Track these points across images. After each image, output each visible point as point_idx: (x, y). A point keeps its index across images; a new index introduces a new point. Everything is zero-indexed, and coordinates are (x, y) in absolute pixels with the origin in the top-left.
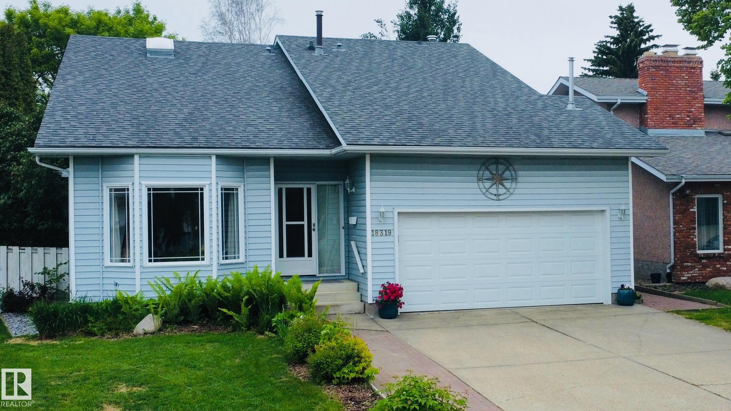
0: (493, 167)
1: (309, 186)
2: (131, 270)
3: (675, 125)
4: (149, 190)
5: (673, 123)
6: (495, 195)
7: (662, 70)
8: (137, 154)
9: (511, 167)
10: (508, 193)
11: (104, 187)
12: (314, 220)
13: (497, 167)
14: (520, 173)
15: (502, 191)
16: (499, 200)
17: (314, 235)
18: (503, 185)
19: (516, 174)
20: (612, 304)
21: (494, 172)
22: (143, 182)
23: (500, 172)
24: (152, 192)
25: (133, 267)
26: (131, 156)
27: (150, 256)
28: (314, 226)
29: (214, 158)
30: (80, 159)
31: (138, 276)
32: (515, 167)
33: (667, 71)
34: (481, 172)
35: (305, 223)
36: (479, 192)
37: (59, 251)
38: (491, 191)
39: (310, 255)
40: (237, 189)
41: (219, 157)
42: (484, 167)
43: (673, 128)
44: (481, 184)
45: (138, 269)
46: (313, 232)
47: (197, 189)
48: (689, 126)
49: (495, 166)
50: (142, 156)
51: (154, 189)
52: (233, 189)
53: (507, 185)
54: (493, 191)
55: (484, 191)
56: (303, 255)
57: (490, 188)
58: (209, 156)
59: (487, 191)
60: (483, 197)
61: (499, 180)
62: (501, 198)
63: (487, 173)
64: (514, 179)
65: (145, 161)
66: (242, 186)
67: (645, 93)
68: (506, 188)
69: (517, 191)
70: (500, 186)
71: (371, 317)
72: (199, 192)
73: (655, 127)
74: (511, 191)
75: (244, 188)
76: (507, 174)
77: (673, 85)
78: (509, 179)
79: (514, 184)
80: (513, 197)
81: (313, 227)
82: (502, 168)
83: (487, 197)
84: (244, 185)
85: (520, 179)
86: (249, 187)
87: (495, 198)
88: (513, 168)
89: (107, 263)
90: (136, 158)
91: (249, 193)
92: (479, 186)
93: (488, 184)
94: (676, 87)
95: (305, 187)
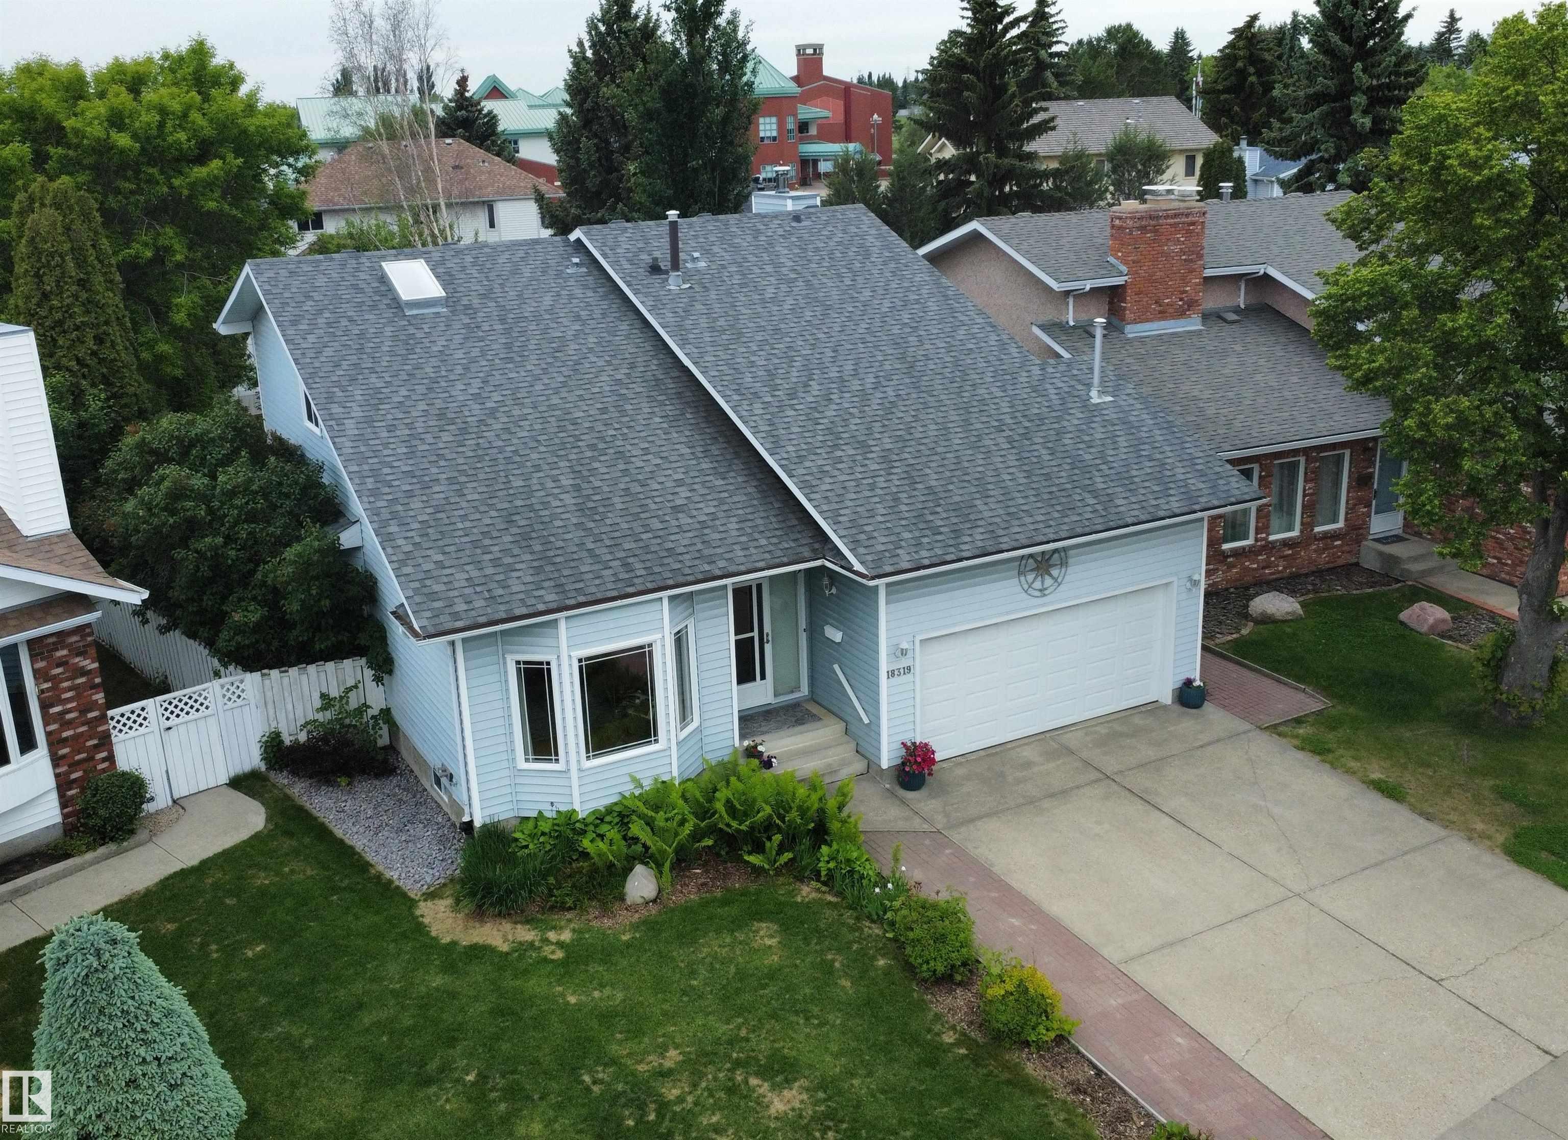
2: (562, 775)
3: (1163, 315)
4: (580, 661)
5: (1160, 312)
6: (1040, 590)
7: (1151, 231)
8: (562, 619)
10: (1056, 584)
11: (509, 661)
12: (767, 628)
14: (1071, 553)
15: (1048, 581)
16: (1044, 596)
17: (768, 648)
18: (1050, 575)
19: (1066, 556)
20: (1172, 703)
21: (1040, 559)
22: (571, 653)
23: (1046, 558)
24: (584, 664)
25: (568, 771)
26: (555, 624)
27: (588, 750)
28: (767, 635)
29: (666, 602)
31: (575, 783)
33: (1156, 231)
34: (1023, 562)
35: (755, 634)
36: (1020, 590)
37: (340, 666)
38: (1034, 585)
39: (763, 677)
40: (687, 628)
43: (1160, 319)
44: (1022, 578)
45: (574, 774)
46: (765, 644)
47: (644, 647)
48: (1181, 314)
50: (568, 620)
51: (587, 659)
52: (682, 630)
53: (1055, 573)
54: (1038, 585)
55: (1026, 587)
56: (754, 679)
57: (1033, 582)
58: (659, 601)
59: (1030, 587)
60: (1024, 595)
61: (1045, 569)
62: (1046, 592)
63: (1031, 562)
64: (1065, 565)
65: (575, 622)
66: (692, 620)
67: (1124, 269)
68: (1053, 578)
69: (1066, 579)
70: (1047, 577)
71: (888, 786)
72: (647, 650)
73: (1135, 322)
74: (1061, 579)
75: (694, 621)
76: (1055, 557)
77: (1163, 253)
78: (1058, 567)
79: (1063, 571)
80: (1061, 588)
81: (765, 637)
83: (1029, 595)
84: (694, 617)
85: (1072, 563)
86: (700, 616)
87: (1039, 594)
89: (521, 765)
90: (562, 625)
91: (701, 626)
92: (1020, 582)
93: (1031, 577)
94: (1167, 255)
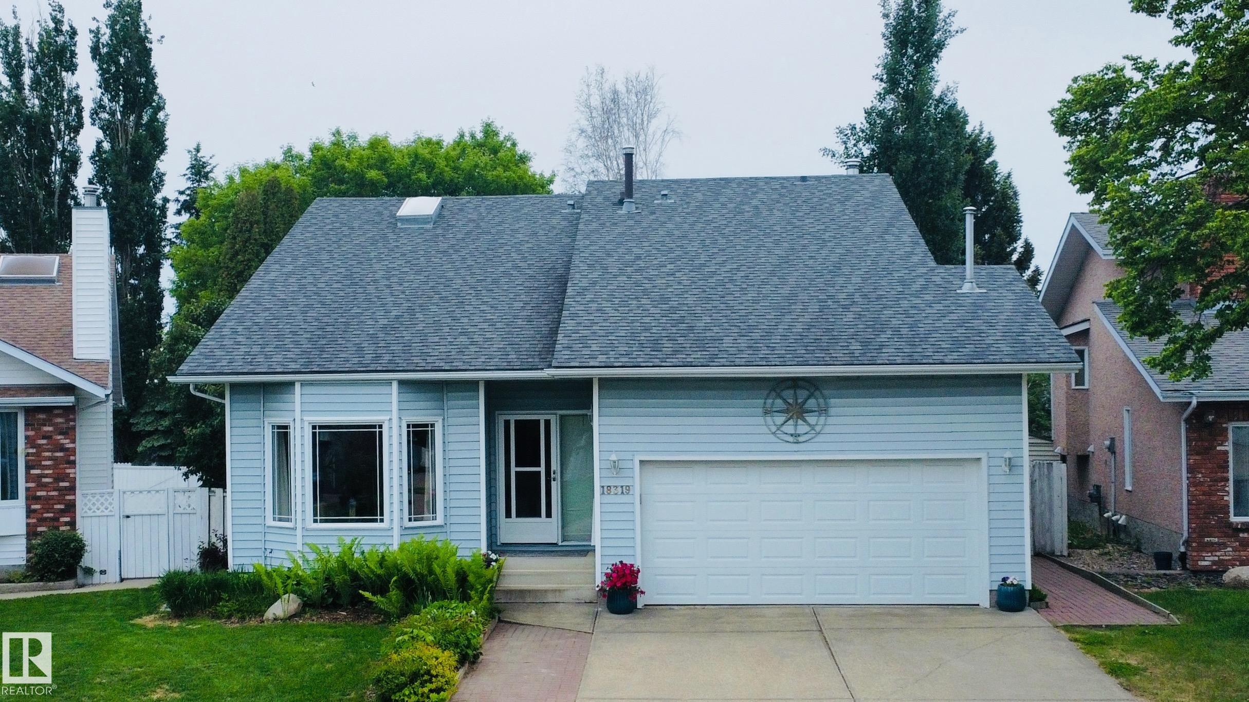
0: (788, 394)
1: (547, 417)
2: (292, 532)
4: (314, 427)
6: (792, 435)
8: (298, 381)
9: (817, 393)
10: (813, 432)
11: (266, 423)
12: (555, 465)
13: (795, 393)
14: (833, 401)
16: (798, 443)
17: (555, 487)
18: (805, 421)
19: (826, 404)
20: (991, 607)
21: (791, 401)
22: (305, 418)
23: (799, 401)
24: (317, 431)
25: (295, 529)
26: (292, 384)
27: (315, 515)
28: (554, 473)
29: (395, 385)
30: (237, 388)
31: (299, 540)
32: (826, 392)
34: (770, 401)
35: (542, 469)
36: (767, 431)
38: (784, 428)
40: (433, 425)
41: (401, 383)
42: (774, 394)
44: (769, 419)
45: (299, 532)
46: (552, 482)
47: (374, 427)
49: (792, 392)
50: (304, 384)
51: (321, 427)
52: (426, 426)
53: (812, 419)
54: (789, 428)
55: (774, 429)
56: (539, 515)
57: (783, 424)
58: (389, 382)
59: (778, 429)
60: (772, 438)
61: (798, 412)
62: (801, 439)
63: (779, 402)
64: (823, 411)
65: (309, 390)
66: (441, 421)
68: (809, 425)
69: (827, 429)
70: (800, 422)
72: (378, 430)
74: (818, 428)
75: (443, 423)
76: (811, 403)
78: (815, 411)
79: (822, 419)
80: (820, 438)
81: (552, 476)
82: (802, 394)
83: (778, 438)
84: (444, 419)
85: (832, 411)
86: (451, 421)
87: (791, 439)
88: (821, 393)
89: (270, 522)
90: (298, 386)
91: (452, 430)
92: (766, 422)
93: (780, 419)
95: (542, 418)
